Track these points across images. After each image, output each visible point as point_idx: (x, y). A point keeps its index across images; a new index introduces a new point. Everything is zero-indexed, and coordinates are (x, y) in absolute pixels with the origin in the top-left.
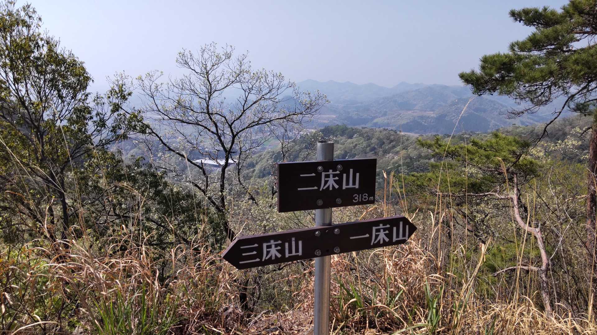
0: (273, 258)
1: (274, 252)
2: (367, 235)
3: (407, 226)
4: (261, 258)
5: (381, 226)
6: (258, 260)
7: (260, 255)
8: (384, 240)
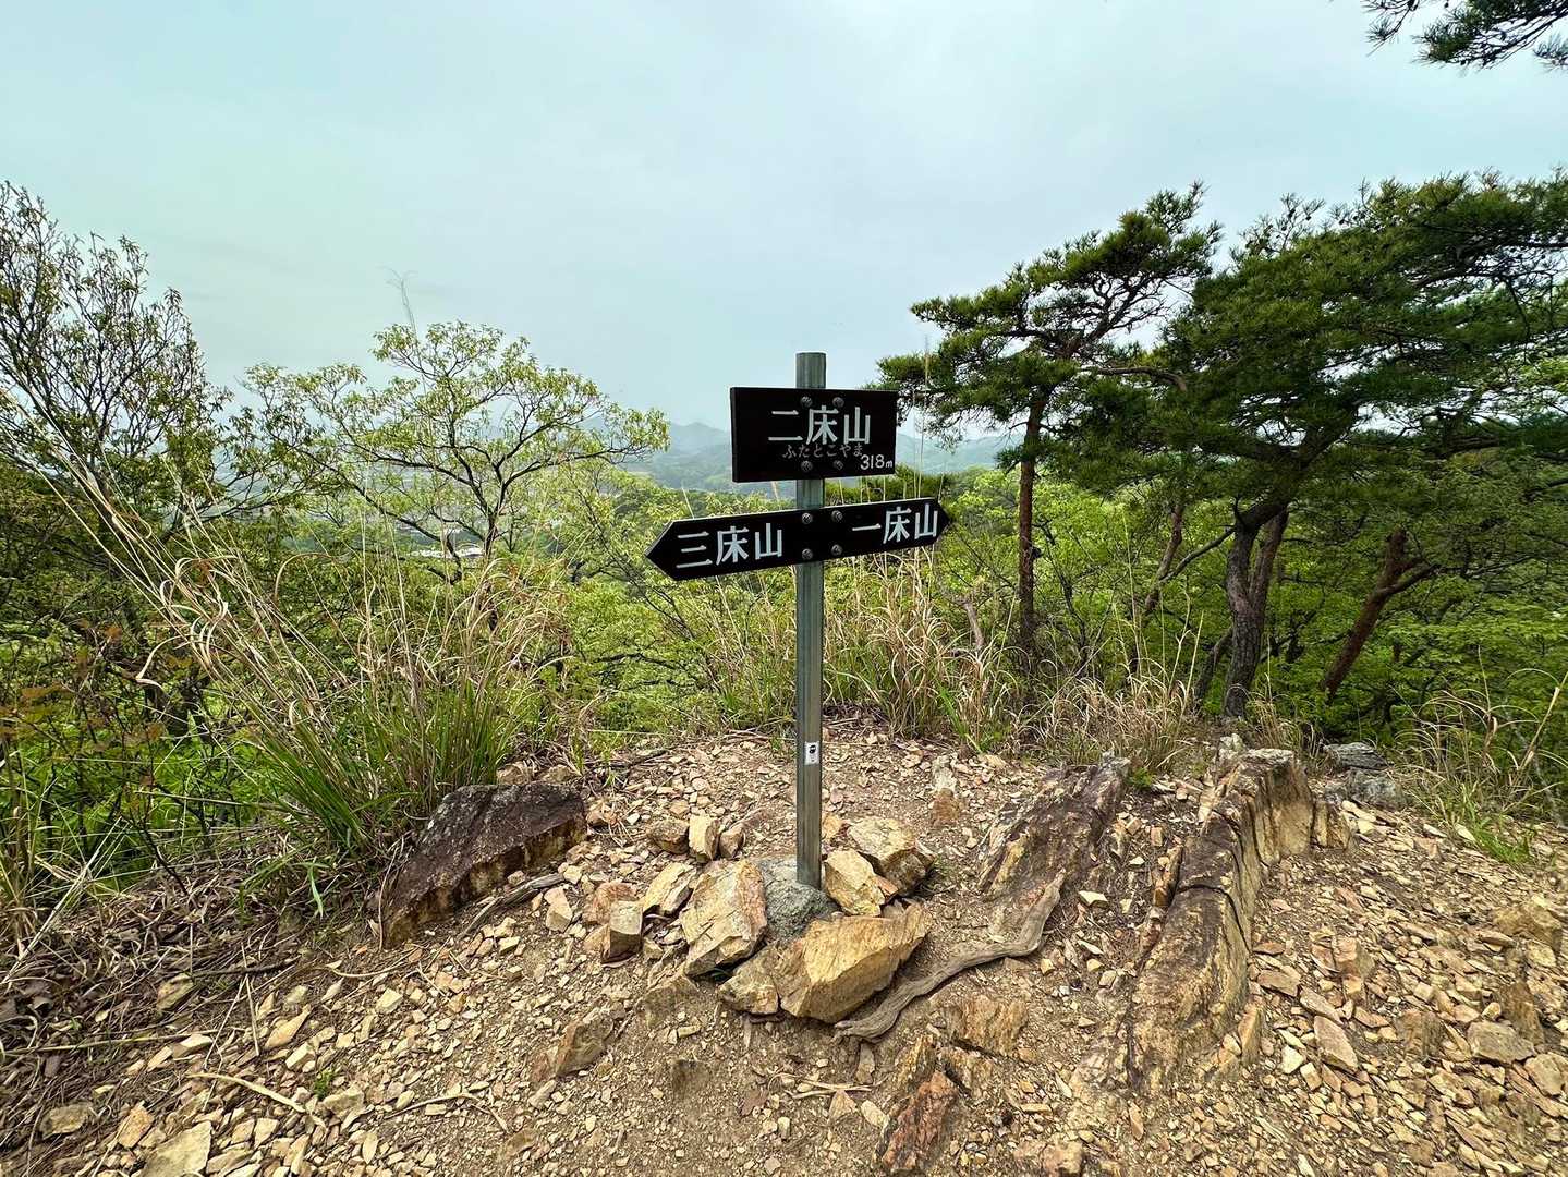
0: (735, 560)
1: (736, 549)
2: (878, 526)
3: (936, 513)
4: (715, 560)
5: (899, 511)
6: (709, 562)
7: (712, 553)
8: (902, 536)
